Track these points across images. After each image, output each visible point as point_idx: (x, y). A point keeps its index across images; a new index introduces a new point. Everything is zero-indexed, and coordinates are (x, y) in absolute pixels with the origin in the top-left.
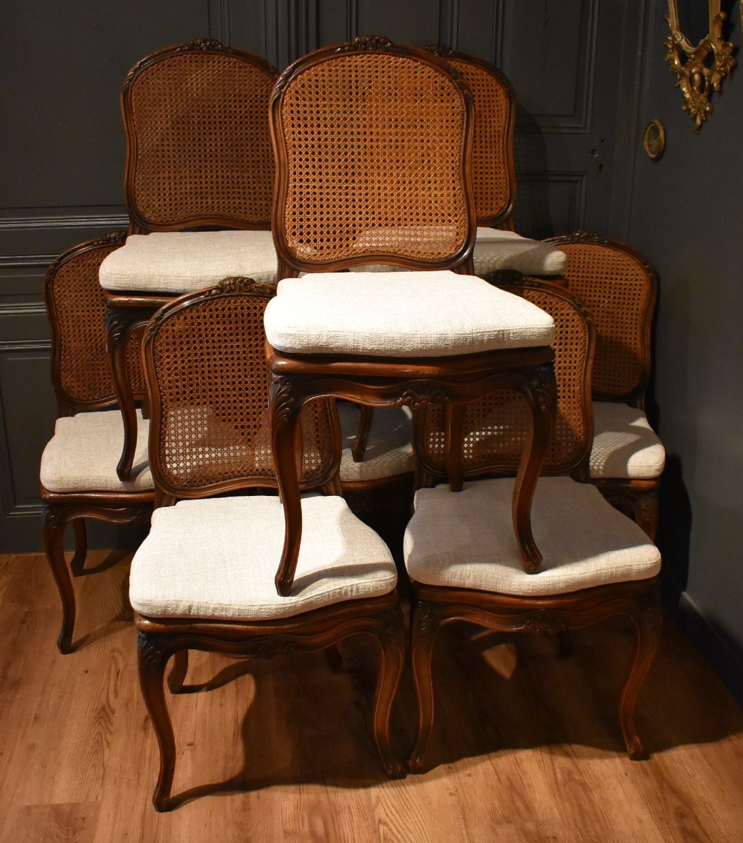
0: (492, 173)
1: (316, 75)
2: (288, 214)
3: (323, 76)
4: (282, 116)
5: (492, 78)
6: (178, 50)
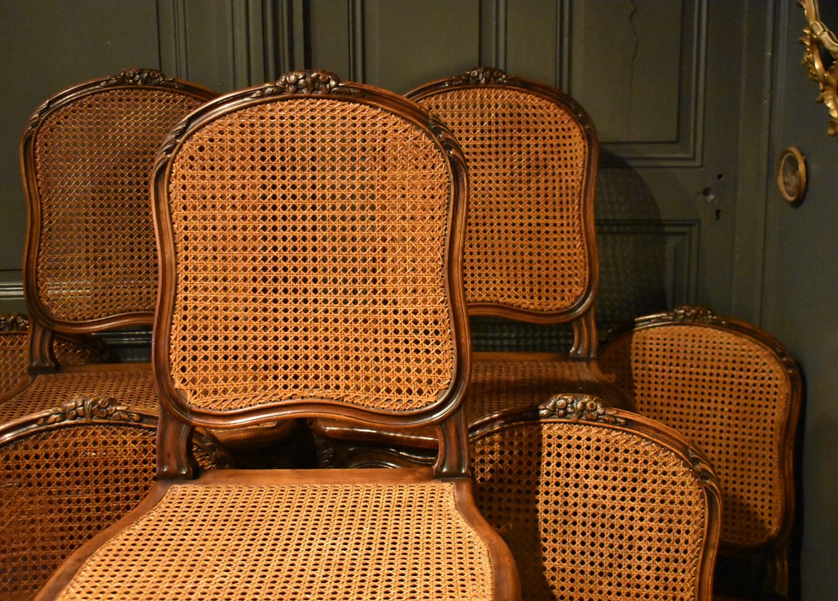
0: (562, 247)
1: (221, 132)
2: (175, 339)
3: (232, 132)
4: (169, 193)
5: (562, 111)
6: (102, 84)
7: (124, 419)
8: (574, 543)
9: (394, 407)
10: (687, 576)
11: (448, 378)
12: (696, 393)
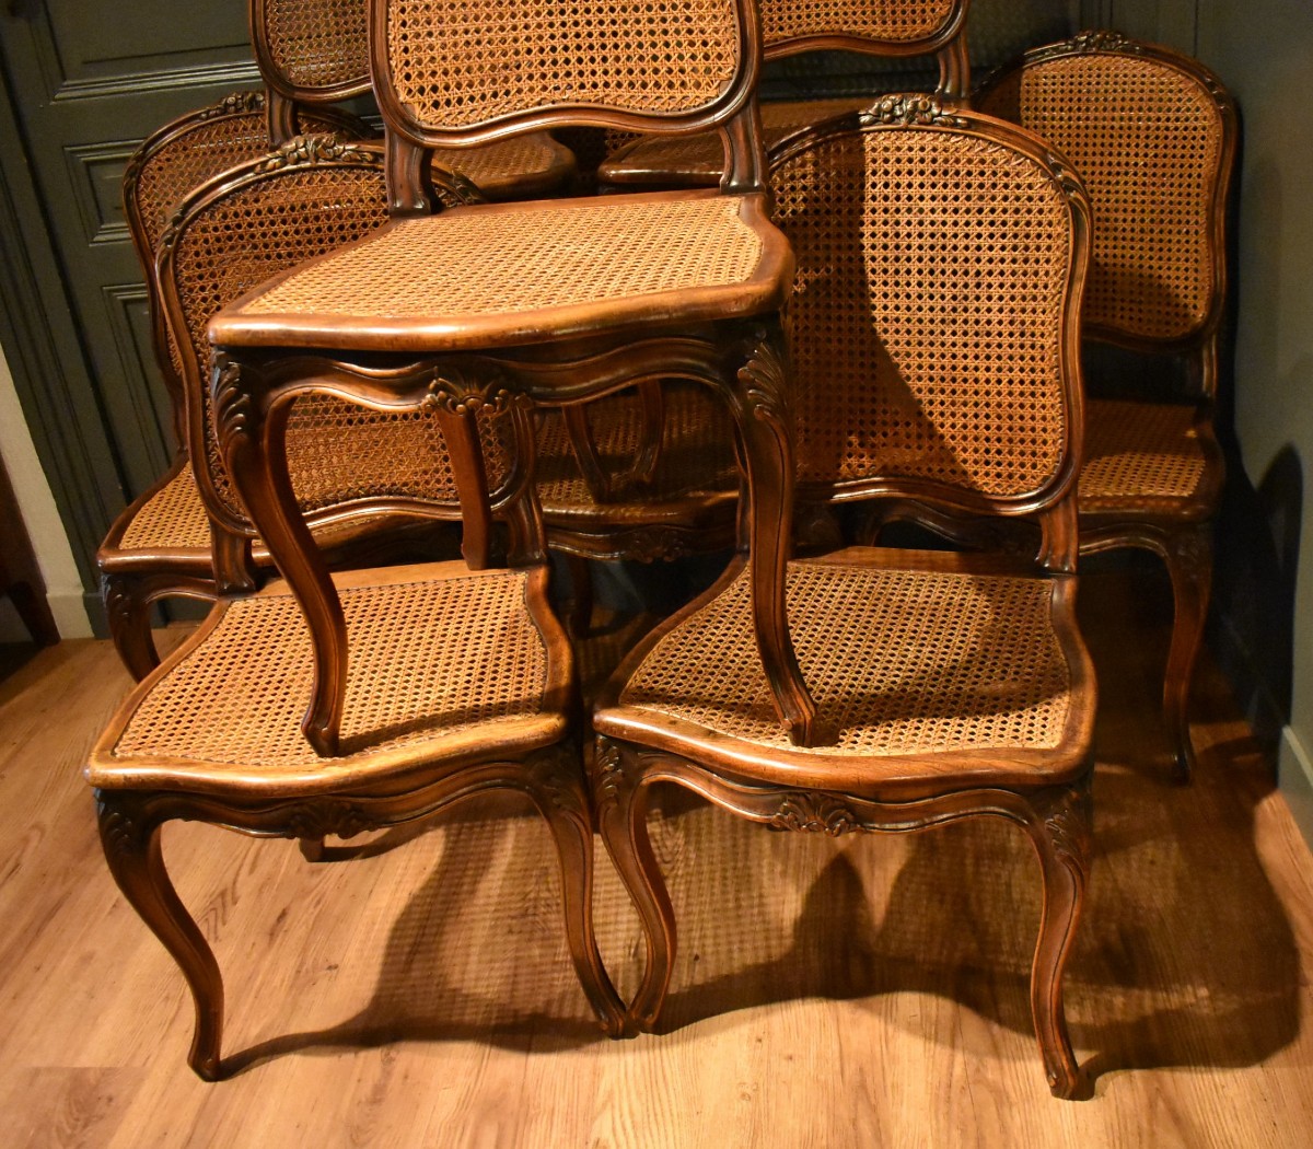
2: (394, 38)
7: (356, 160)
8: (908, 284)
9: (666, 106)
10: (1049, 317)
11: (730, 65)
12: (1103, 145)
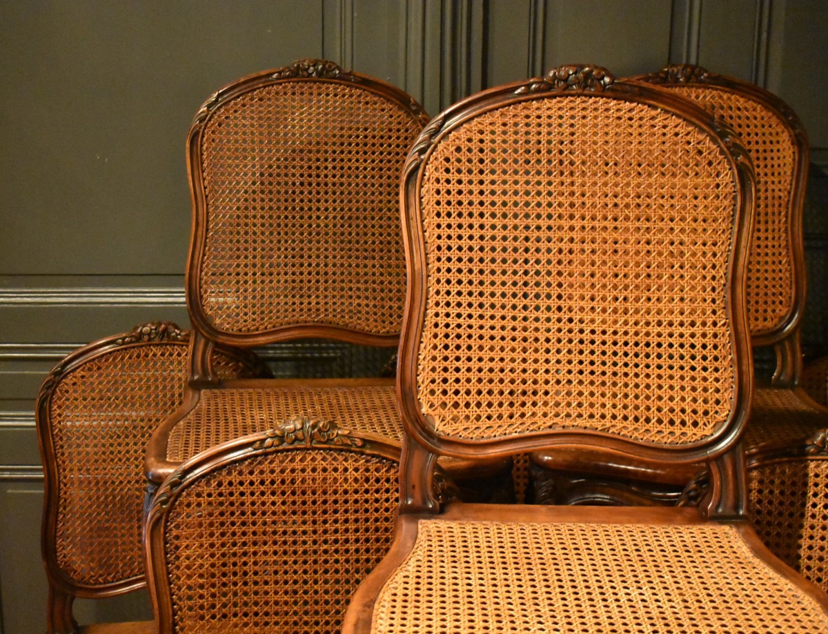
1: (481, 132)
2: (424, 359)
3: (493, 133)
5: (770, 114)
6: (275, 76)
7: (347, 445)
9: (665, 440)
11: (726, 411)
